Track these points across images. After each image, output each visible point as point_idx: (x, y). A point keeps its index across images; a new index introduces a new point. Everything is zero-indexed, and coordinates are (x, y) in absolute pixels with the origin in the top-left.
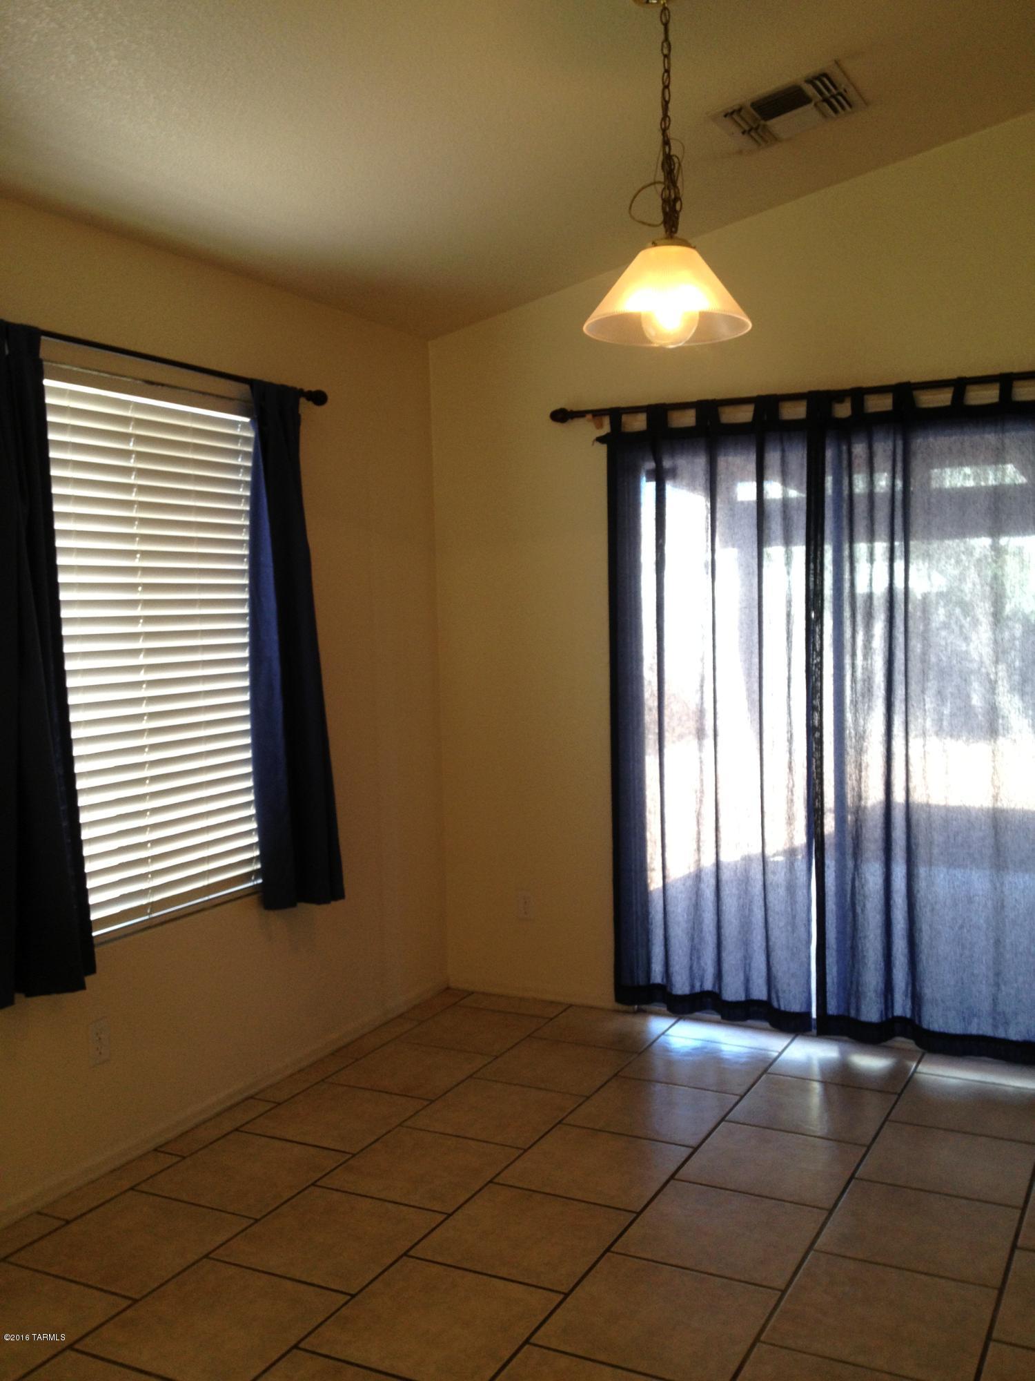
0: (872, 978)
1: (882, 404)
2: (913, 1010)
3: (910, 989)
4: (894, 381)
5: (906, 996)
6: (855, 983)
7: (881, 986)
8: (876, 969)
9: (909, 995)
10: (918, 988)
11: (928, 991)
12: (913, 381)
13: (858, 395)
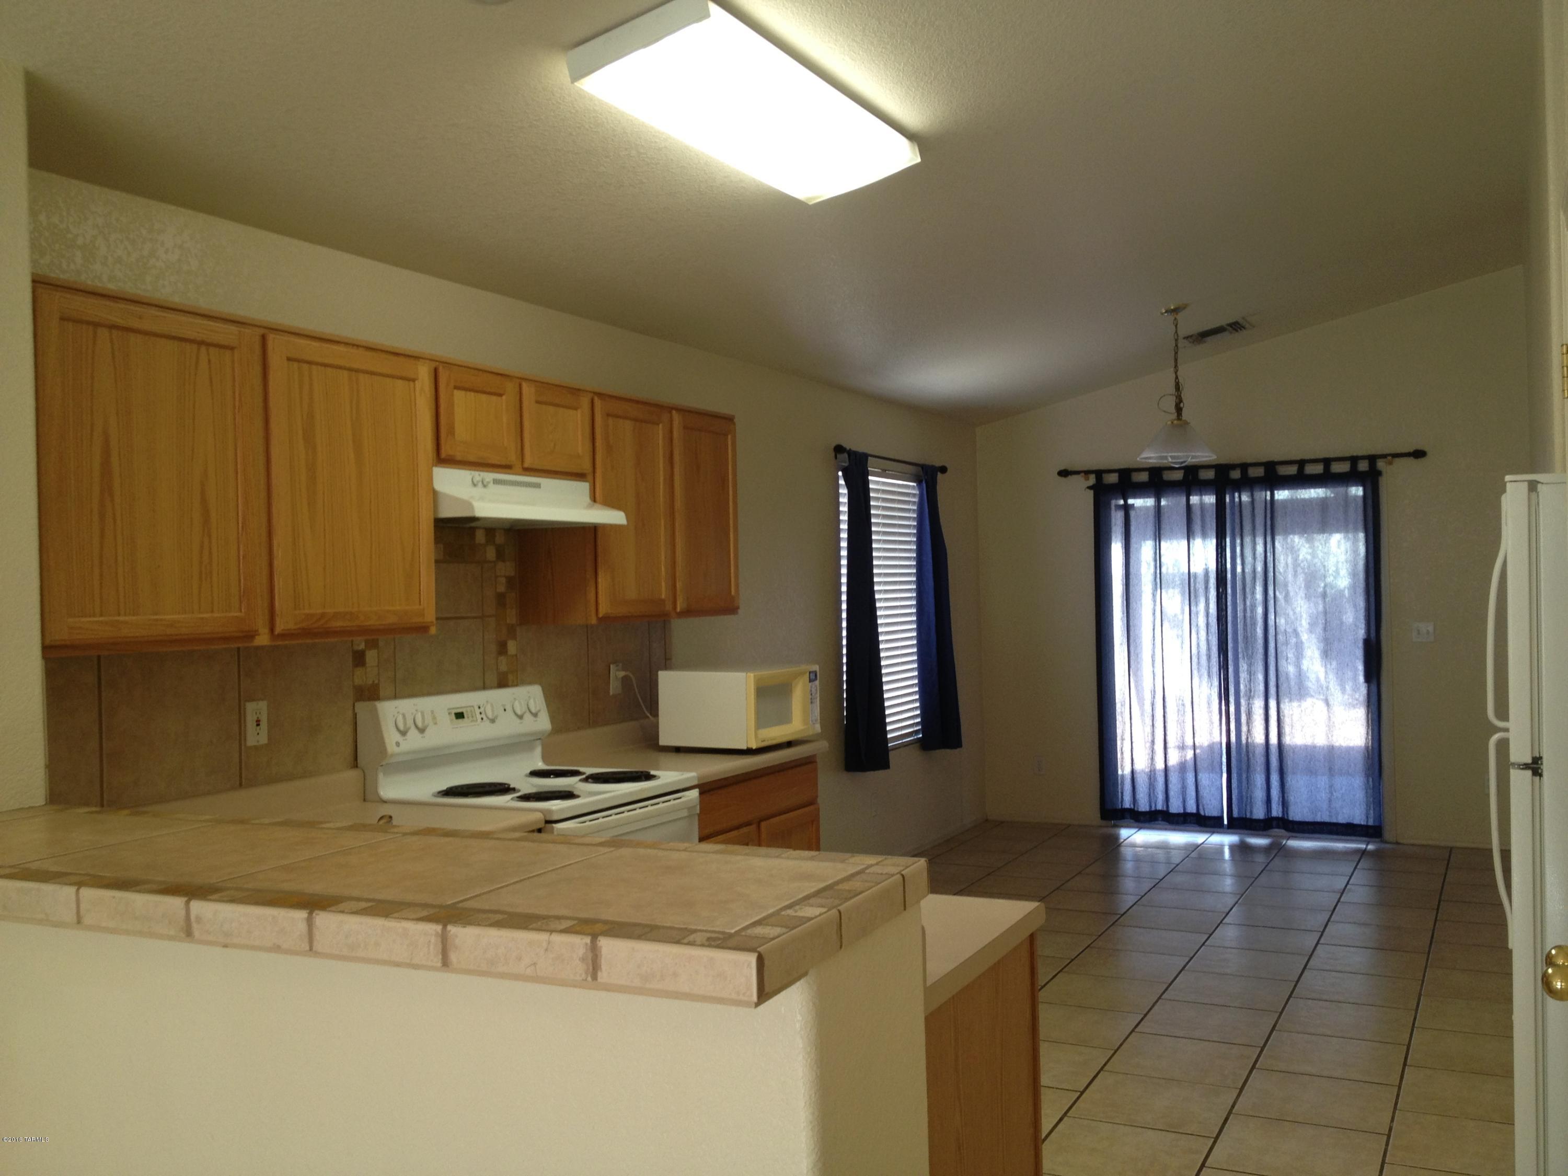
0: (1259, 794)
1: (1259, 472)
2: (1283, 812)
3: (1281, 799)
4: (1264, 460)
5: (1279, 805)
6: (1249, 798)
7: (1265, 798)
8: (1261, 789)
9: (1281, 804)
10: (1286, 798)
11: (1292, 798)
12: (1276, 460)
13: (1244, 467)
